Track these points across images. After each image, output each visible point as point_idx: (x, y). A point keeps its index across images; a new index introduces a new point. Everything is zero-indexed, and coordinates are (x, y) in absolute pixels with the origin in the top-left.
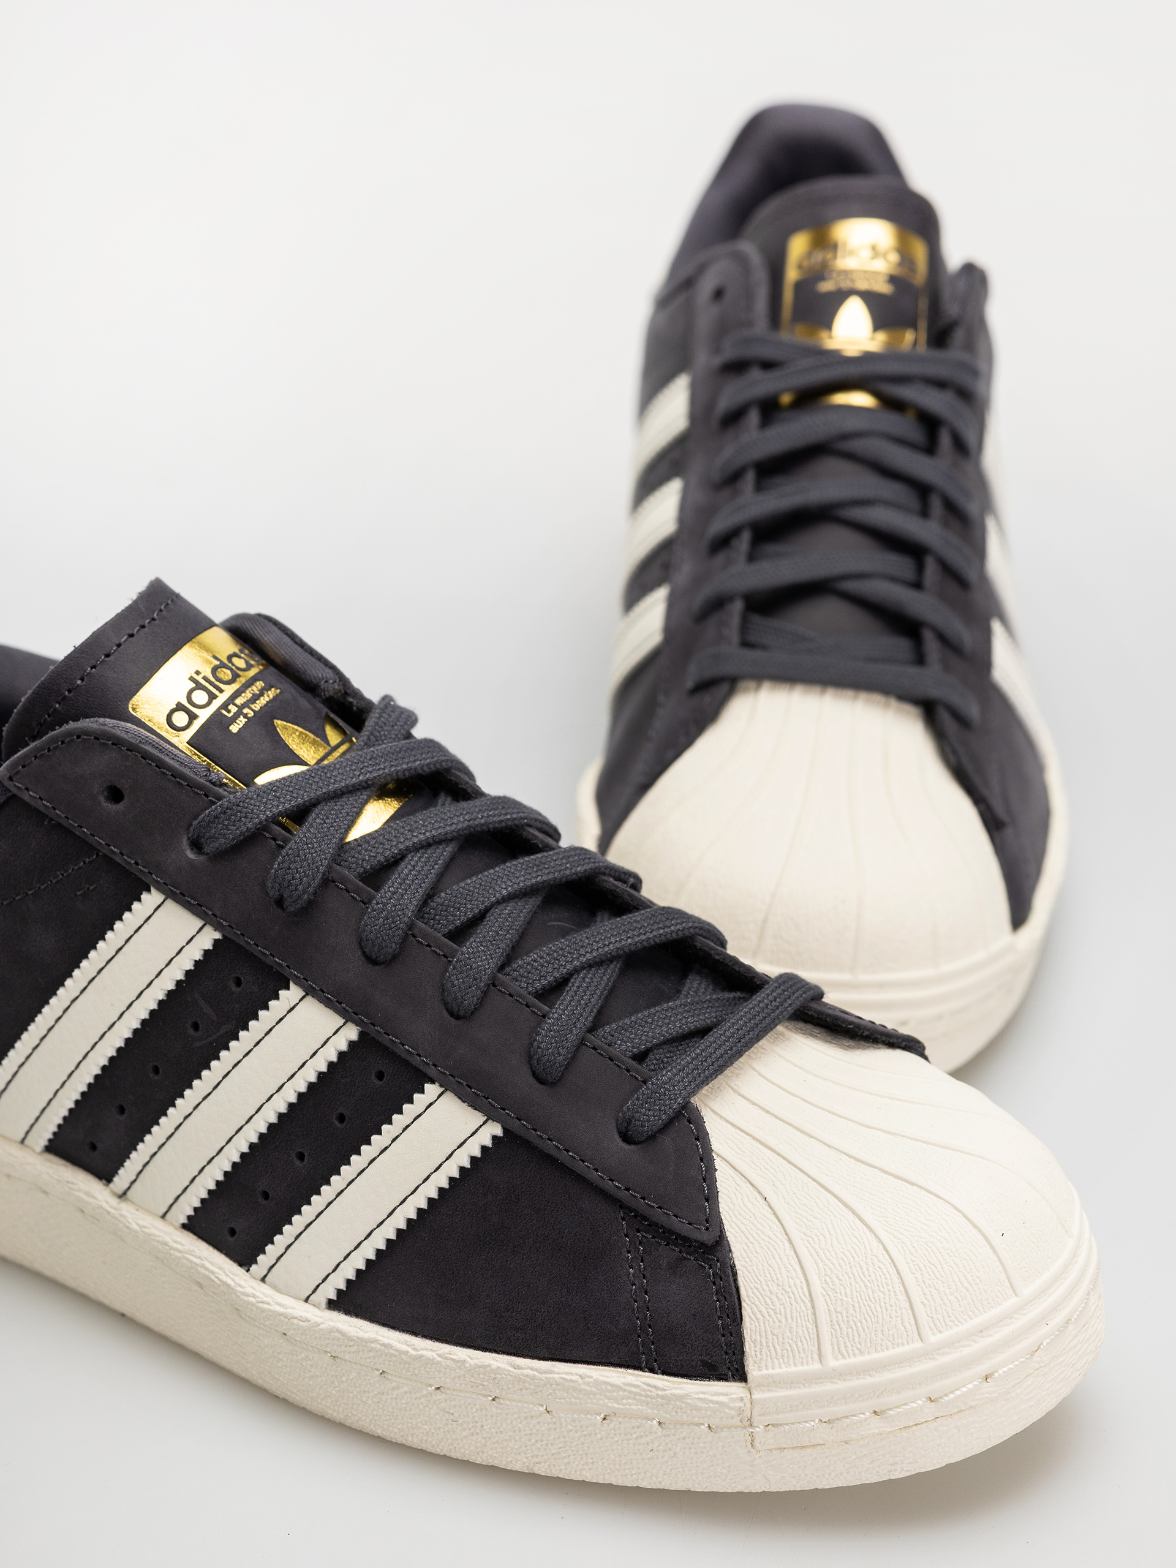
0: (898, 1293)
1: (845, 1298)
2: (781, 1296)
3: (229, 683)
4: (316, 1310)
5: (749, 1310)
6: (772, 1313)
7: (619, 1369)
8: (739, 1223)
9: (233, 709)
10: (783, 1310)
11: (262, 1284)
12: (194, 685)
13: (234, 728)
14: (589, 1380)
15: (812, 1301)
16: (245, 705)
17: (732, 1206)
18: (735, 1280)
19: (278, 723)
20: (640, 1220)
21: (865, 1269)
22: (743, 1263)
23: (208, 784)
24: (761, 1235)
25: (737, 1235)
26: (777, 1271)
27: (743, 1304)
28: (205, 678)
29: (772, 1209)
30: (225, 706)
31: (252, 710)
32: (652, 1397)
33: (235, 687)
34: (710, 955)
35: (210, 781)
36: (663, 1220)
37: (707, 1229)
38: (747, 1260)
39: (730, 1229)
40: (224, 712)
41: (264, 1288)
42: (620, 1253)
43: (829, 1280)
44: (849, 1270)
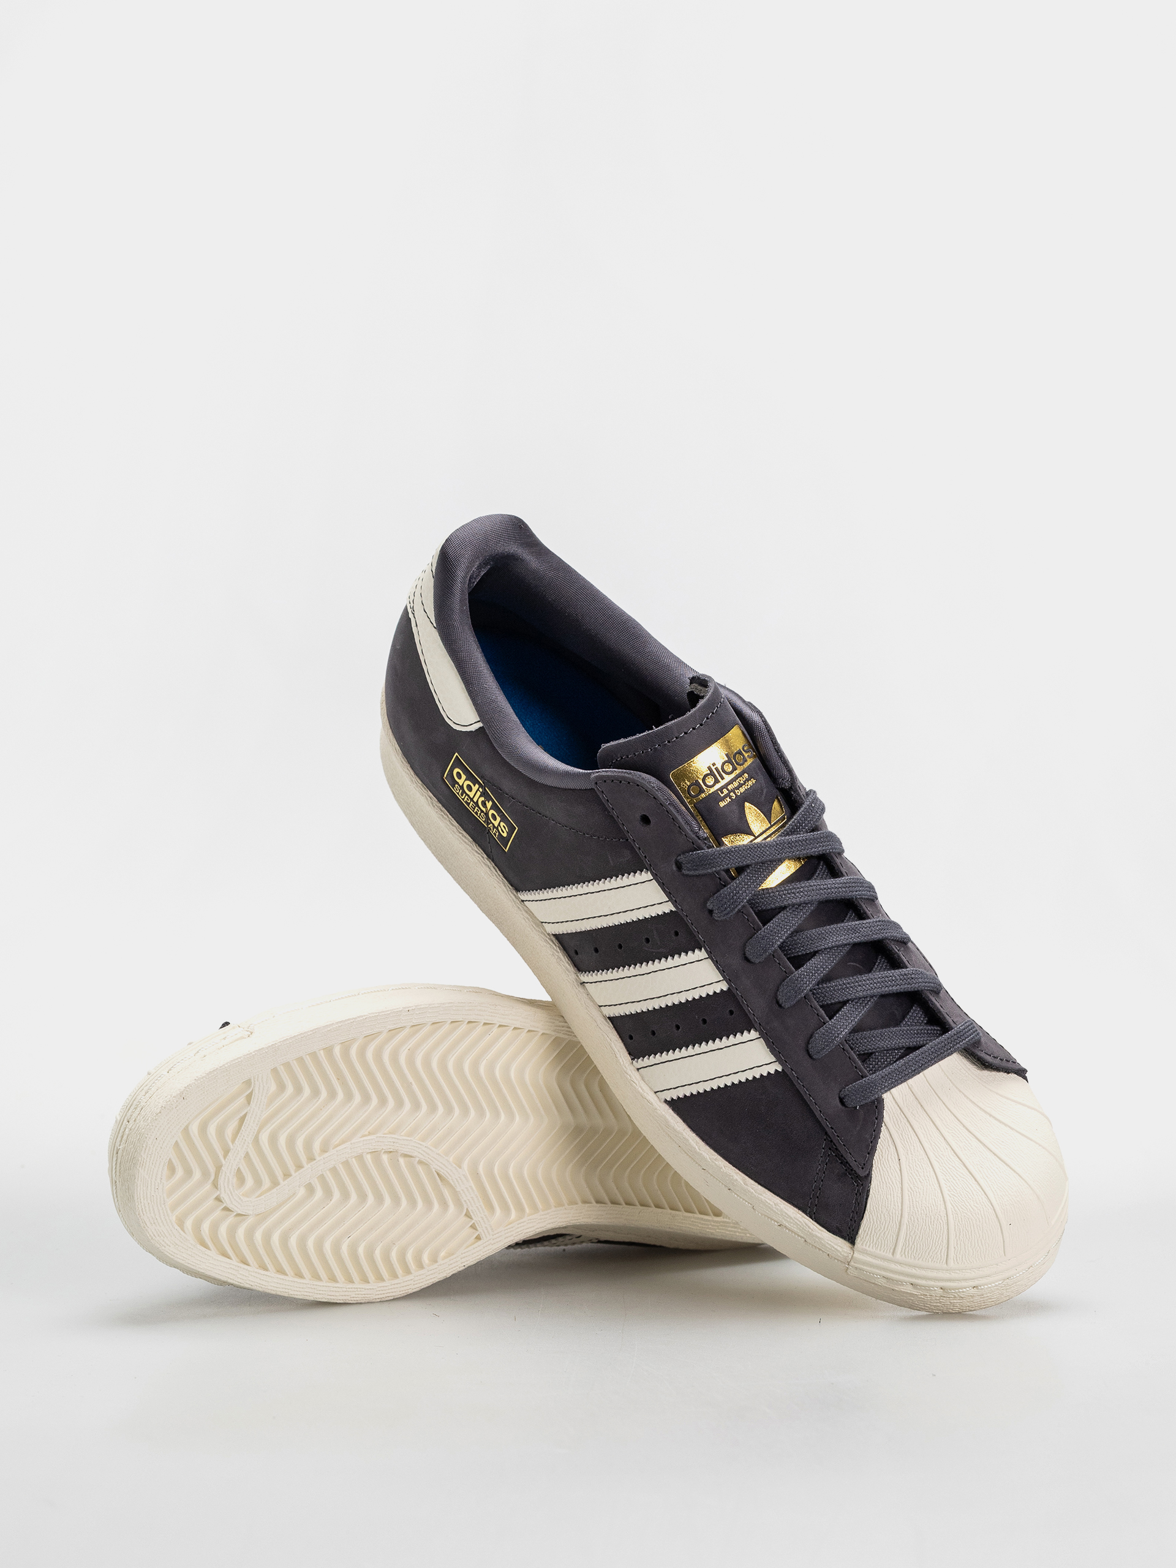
0: (944, 1238)
1: (916, 1230)
2: (886, 1216)
3: (728, 774)
4: (658, 1101)
5: (868, 1215)
6: (879, 1222)
7: (795, 1209)
8: (881, 1169)
9: (725, 792)
10: (884, 1223)
11: (637, 1071)
12: (709, 772)
13: (722, 804)
14: (778, 1208)
15: (900, 1226)
16: (733, 791)
17: (881, 1157)
18: (867, 1199)
19: (747, 804)
20: (831, 1145)
21: (932, 1220)
22: (874, 1192)
23: (696, 838)
24: (889, 1179)
25: (877, 1175)
26: (889, 1202)
27: (866, 1212)
28: (717, 769)
29: (900, 1167)
30: (721, 789)
31: (736, 795)
32: (805, 1230)
33: (733, 776)
34: (928, 1003)
35: (698, 837)
36: (843, 1152)
37: (863, 1168)
38: (877, 1191)
39: (875, 1171)
40: (720, 793)
41: (636, 1073)
42: (817, 1156)
43: (912, 1219)
44: (925, 1218)
